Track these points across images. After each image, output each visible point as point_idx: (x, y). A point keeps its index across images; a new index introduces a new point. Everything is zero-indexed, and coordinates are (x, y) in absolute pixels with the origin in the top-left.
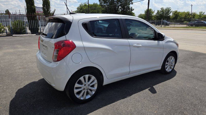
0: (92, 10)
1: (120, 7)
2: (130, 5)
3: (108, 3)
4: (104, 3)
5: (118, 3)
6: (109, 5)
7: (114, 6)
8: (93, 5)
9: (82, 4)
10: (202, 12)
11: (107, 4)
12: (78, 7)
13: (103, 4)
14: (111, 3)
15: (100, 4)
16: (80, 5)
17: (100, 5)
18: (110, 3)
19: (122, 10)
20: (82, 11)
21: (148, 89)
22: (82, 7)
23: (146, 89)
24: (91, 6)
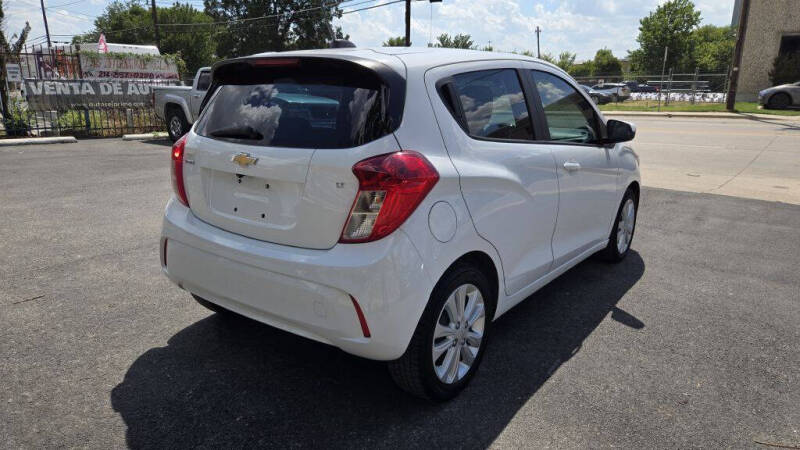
0: (172, 35)
1: (292, 25)
2: (331, 19)
3: (244, 8)
4: (225, 7)
5: (284, 9)
6: (245, 16)
7: (270, 21)
8: (173, 11)
9: (121, 5)
10: (567, 56)
11: (238, 12)
12: (100, 19)
13: (219, 10)
14: (253, 7)
15: (206, 10)
16: (112, 11)
17: (206, 12)
18: (249, 8)
19: (301, 38)
20: (120, 34)
22: (120, 19)
24: (161, 17)
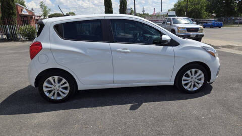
21: (131, 105)
23: (128, 104)
